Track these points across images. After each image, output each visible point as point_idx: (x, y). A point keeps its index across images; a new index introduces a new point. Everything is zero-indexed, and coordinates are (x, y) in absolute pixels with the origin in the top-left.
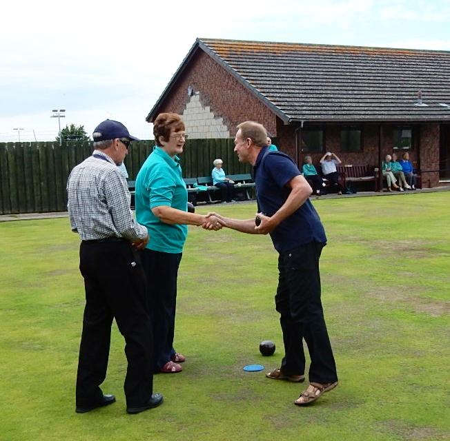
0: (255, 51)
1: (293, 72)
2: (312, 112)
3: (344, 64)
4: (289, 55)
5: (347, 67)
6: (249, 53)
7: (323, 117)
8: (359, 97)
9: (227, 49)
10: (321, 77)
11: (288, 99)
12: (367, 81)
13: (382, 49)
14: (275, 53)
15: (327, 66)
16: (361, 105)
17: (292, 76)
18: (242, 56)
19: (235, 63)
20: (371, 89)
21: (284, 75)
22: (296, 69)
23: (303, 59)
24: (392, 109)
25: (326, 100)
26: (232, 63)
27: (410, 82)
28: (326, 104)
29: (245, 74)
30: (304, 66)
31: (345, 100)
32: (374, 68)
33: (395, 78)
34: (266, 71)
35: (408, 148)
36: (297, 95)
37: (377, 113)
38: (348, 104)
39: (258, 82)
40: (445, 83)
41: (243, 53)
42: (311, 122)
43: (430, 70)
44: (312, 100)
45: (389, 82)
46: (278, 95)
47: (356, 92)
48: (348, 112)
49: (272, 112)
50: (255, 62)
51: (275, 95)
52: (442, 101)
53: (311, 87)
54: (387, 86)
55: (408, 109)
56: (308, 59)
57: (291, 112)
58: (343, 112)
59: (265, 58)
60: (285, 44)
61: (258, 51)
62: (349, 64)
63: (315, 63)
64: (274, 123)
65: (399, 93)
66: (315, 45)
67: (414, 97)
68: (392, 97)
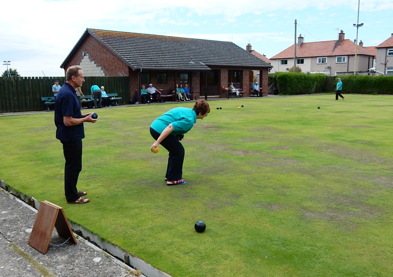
0: (115, 35)
1: (134, 46)
2: (145, 65)
3: (156, 43)
4: (131, 38)
5: (158, 45)
6: (113, 37)
7: (150, 67)
8: (165, 58)
9: (102, 34)
10: (147, 49)
11: (134, 59)
12: (167, 51)
13: (172, 37)
14: (125, 37)
15: (149, 44)
16: (166, 62)
17: (134, 48)
18: (110, 38)
19: (107, 41)
20: (170, 55)
21: (130, 48)
22: (135, 45)
23: (138, 40)
24: (180, 64)
25: (151, 60)
26: (105, 41)
27: (186, 53)
28: (151, 62)
29: (112, 46)
30: (139, 43)
31: (159, 60)
32: (170, 46)
33: (179, 51)
34: (121, 45)
35: (186, 82)
36: (137, 57)
37: (174, 66)
38: (161, 62)
39: (119, 50)
40: (200, 53)
41: (109, 36)
42: (145, 70)
43: (194, 47)
44: (144, 59)
45: (177, 52)
46: (129, 57)
47: (163, 56)
48: (161, 66)
49: (126, 65)
50: (116, 41)
51: (128, 56)
52: (201, 61)
53: (143, 54)
54: (177, 54)
55: (187, 64)
56: (140, 40)
57: (136, 65)
58: (159, 65)
59: (120, 39)
60: (128, 33)
61: (117, 35)
62: (159, 43)
63: (143, 42)
64: (127, 70)
65: (182, 57)
66: (142, 34)
67: (189, 59)
68: (179, 59)
